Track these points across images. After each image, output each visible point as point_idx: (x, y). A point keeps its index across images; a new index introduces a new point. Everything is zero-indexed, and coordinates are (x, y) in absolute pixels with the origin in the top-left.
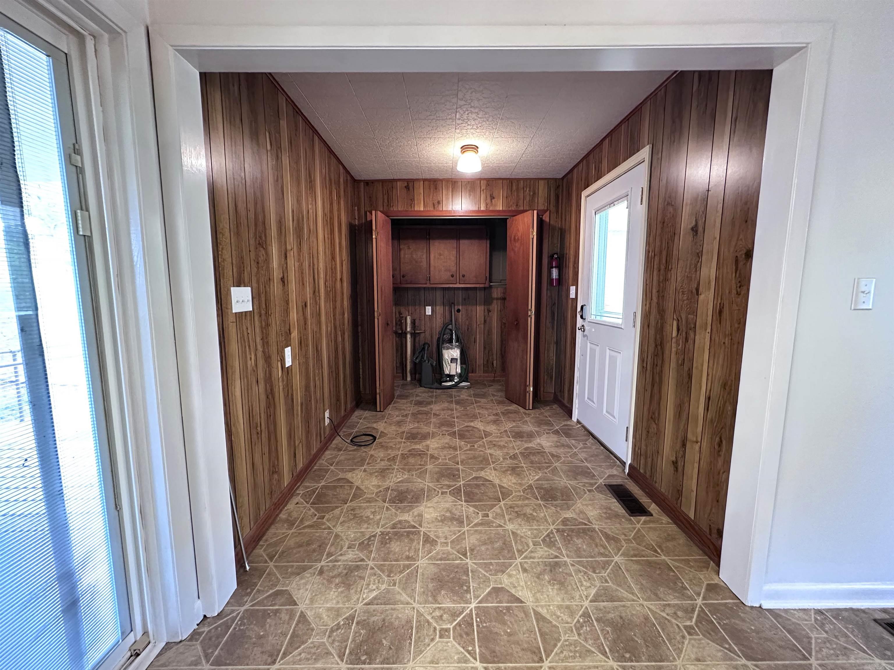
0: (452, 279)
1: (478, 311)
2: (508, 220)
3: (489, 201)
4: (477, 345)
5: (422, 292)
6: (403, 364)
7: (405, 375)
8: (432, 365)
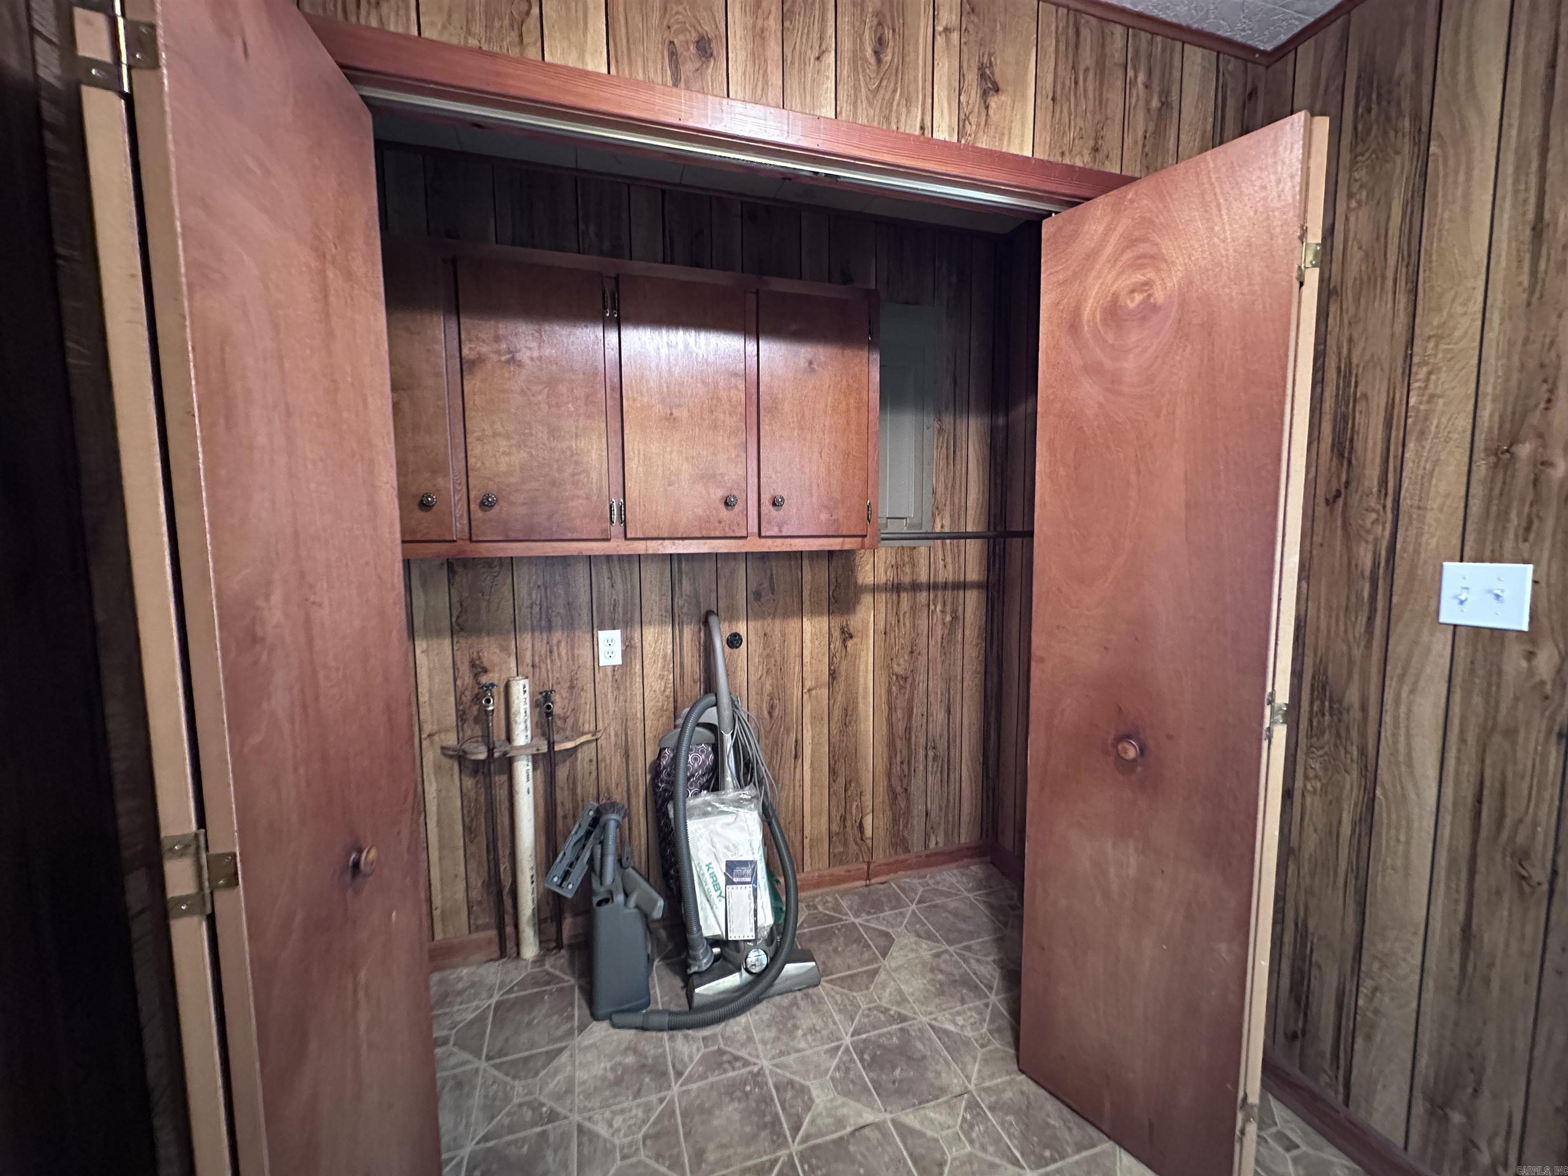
0: (724, 513)
1: (807, 637)
2: (1048, 228)
3: (973, 94)
4: (807, 766)
5: (581, 572)
6: (500, 893)
7: (509, 930)
8: (646, 916)
